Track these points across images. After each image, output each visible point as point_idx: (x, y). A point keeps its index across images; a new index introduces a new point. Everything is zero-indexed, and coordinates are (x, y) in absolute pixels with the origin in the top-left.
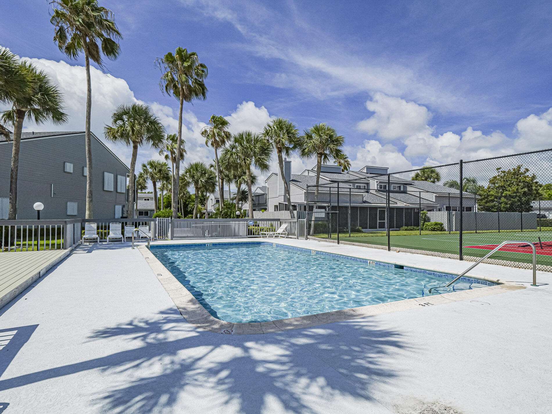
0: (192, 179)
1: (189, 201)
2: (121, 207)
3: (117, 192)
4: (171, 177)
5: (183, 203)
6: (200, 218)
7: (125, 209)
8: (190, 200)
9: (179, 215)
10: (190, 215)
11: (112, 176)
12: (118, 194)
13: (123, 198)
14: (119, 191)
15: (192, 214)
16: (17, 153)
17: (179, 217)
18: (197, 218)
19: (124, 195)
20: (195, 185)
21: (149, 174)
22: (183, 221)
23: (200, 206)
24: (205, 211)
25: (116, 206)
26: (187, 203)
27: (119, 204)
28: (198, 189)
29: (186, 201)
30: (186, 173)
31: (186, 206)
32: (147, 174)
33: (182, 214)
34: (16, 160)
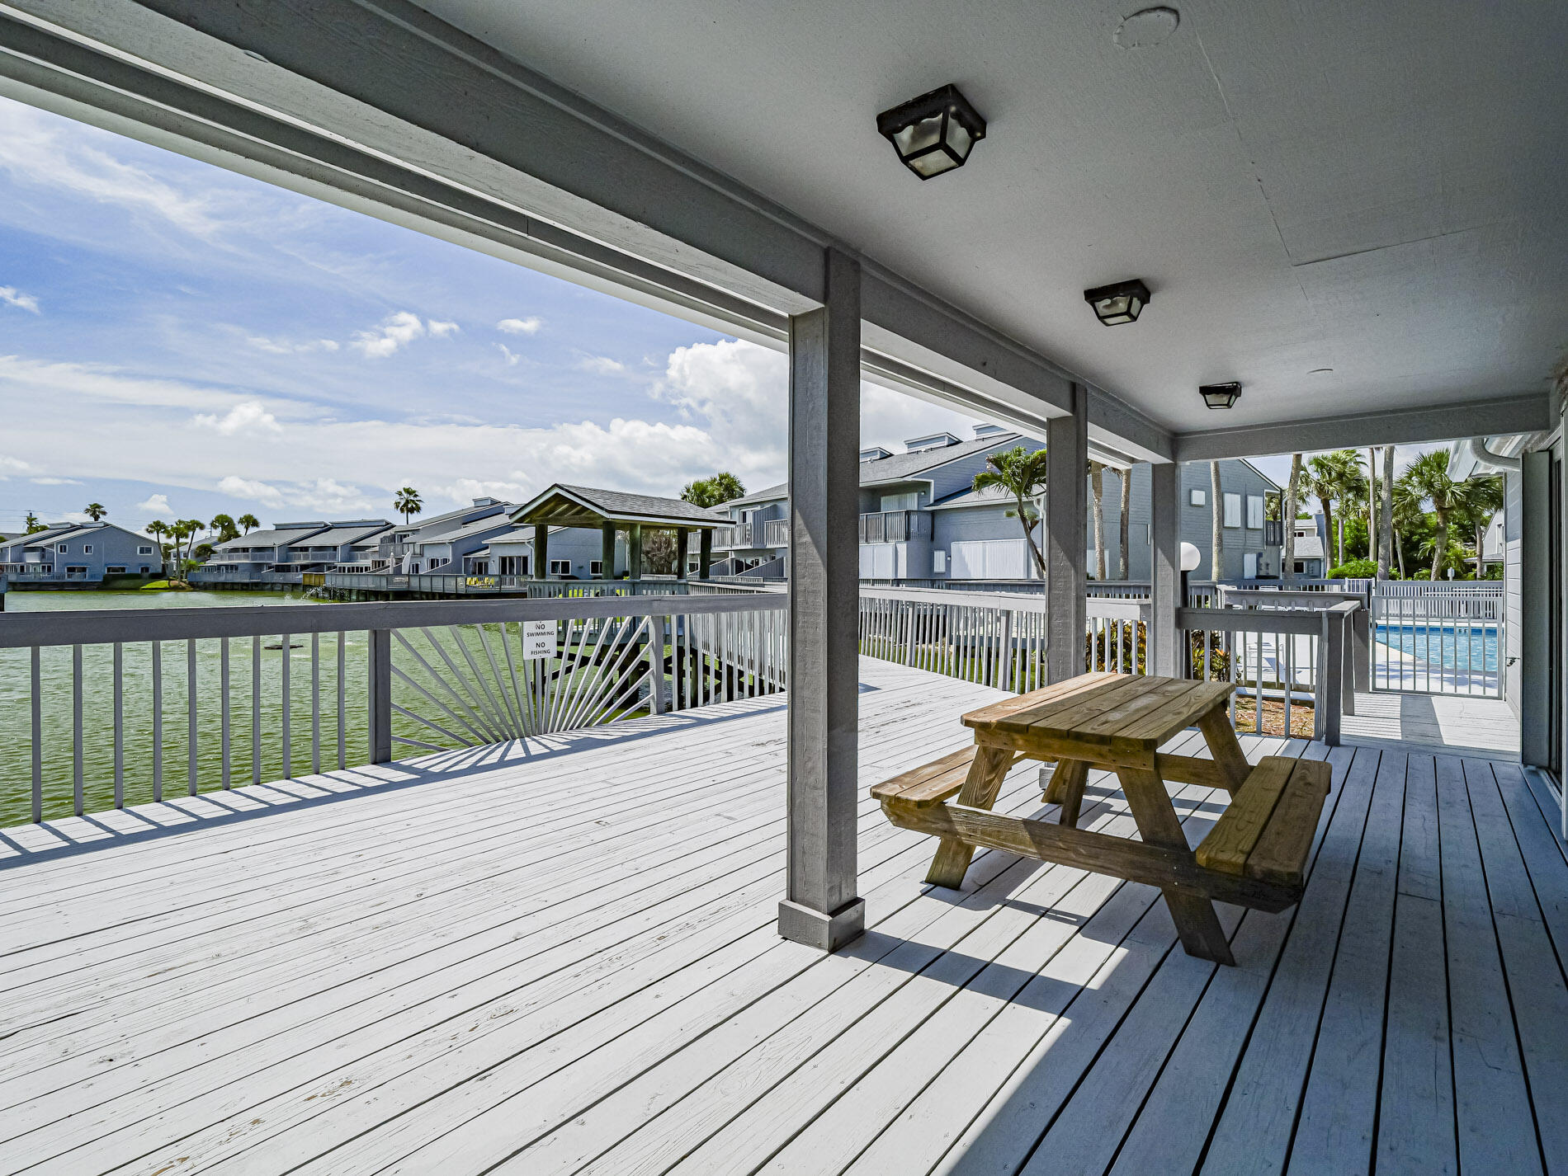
0: (1428, 488)
1: (1420, 534)
2: (1254, 556)
3: (1247, 528)
4: (1368, 482)
5: (1402, 540)
6: (1457, 576)
7: (1262, 561)
8: (1426, 531)
9: (1393, 572)
10: (1425, 571)
11: (1237, 498)
12: (1248, 533)
13: (1257, 540)
14: (1251, 525)
15: (1430, 567)
16: (1127, 491)
17: (1393, 578)
18: (1444, 576)
19: (1258, 532)
20: (1435, 502)
21: (1313, 485)
22: (1403, 584)
23: (1459, 546)
24: (1475, 560)
25: (1246, 556)
26: (1415, 538)
27: (1251, 551)
28: (1444, 512)
29: (1412, 534)
30: (1410, 477)
31: (1410, 545)
32: (1307, 485)
33: (1399, 570)
34: (1127, 502)
